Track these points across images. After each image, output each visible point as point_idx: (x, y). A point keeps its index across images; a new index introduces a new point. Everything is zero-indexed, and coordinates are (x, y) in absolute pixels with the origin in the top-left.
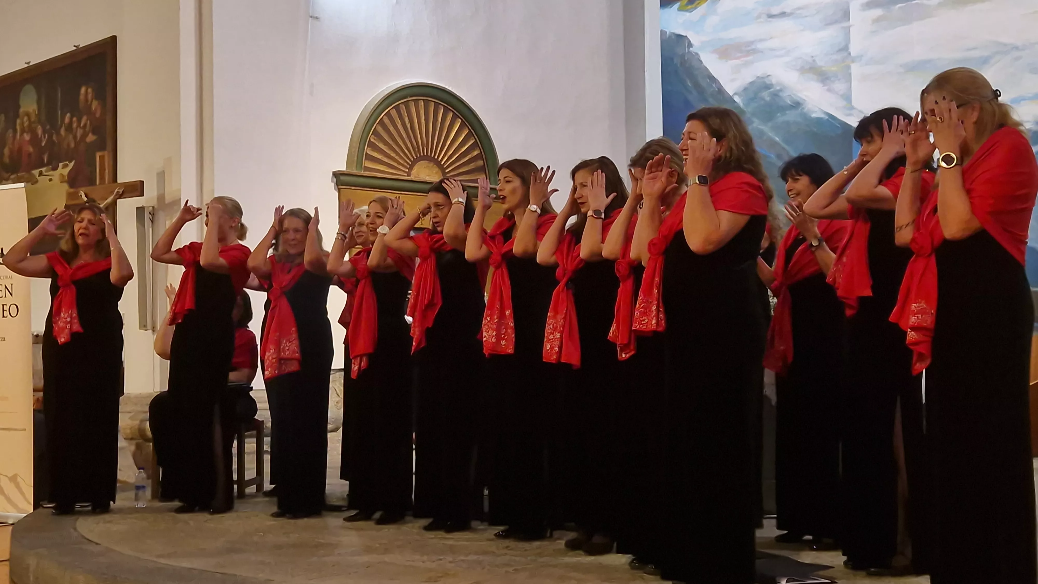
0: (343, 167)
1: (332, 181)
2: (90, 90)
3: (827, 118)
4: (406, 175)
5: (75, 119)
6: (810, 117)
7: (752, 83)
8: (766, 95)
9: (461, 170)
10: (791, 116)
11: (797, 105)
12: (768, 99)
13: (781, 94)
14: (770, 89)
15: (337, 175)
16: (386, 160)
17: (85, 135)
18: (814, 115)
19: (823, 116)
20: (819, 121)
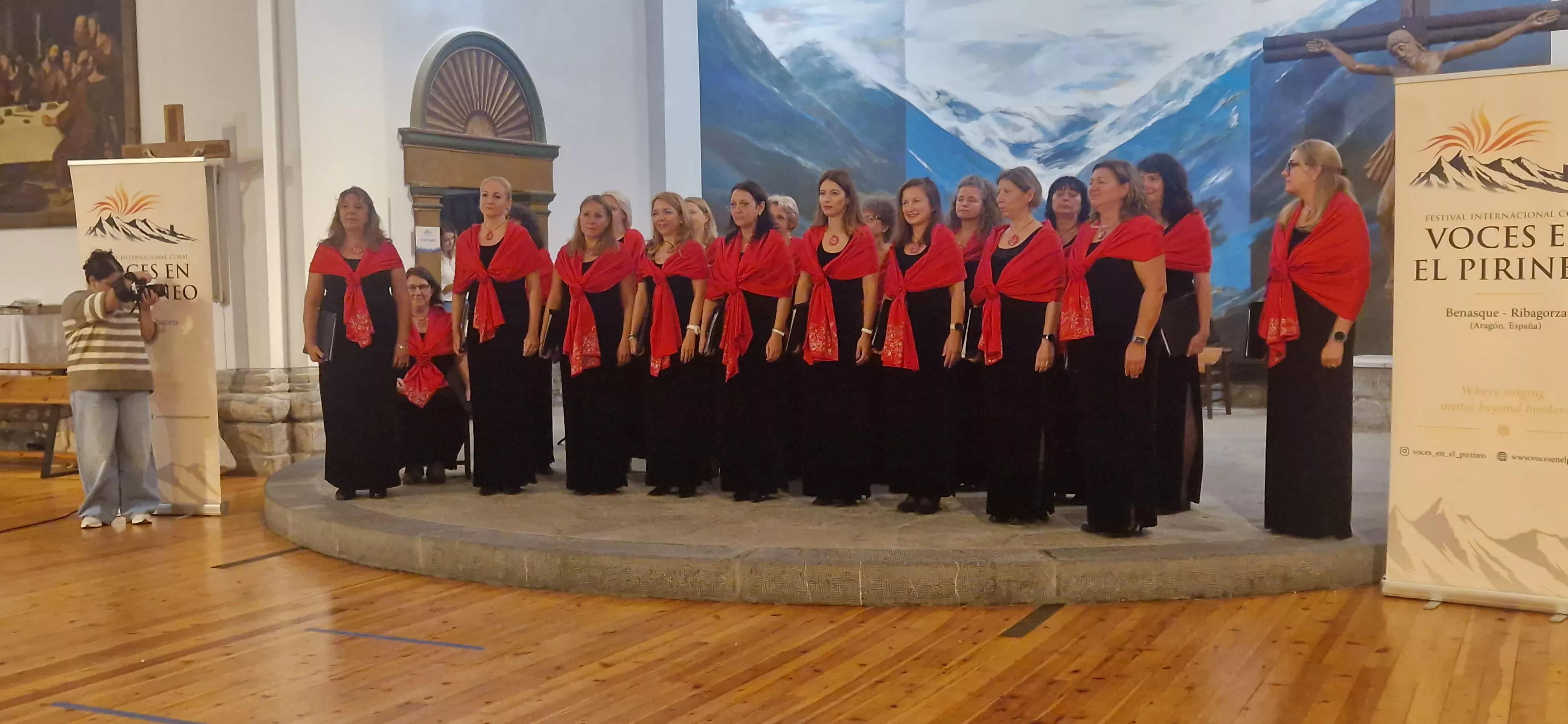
0: (407, 124)
1: (398, 139)
2: (92, 22)
3: (880, 89)
4: (461, 131)
5: (66, 53)
6: (863, 88)
7: (800, 48)
8: (815, 62)
9: (510, 126)
10: (842, 85)
11: (848, 74)
12: (817, 65)
13: (831, 62)
14: (820, 55)
15: (401, 132)
16: (445, 115)
17: (87, 73)
18: (866, 86)
19: (875, 87)
20: (871, 91)
